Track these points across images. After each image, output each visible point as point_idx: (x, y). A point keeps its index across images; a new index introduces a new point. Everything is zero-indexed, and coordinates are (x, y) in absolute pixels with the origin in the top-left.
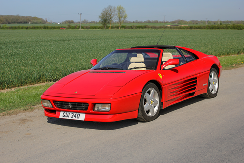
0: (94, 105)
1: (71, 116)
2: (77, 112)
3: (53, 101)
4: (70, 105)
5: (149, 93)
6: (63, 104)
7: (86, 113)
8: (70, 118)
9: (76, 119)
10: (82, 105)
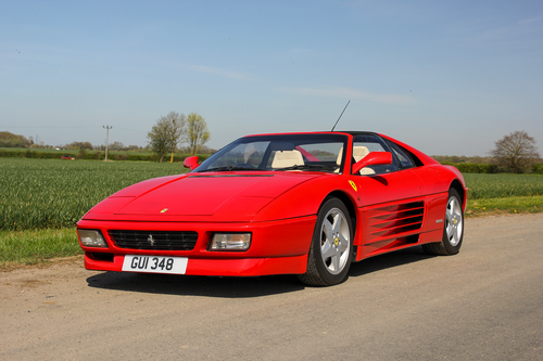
0: (211, 235)
1: (151, 265)
2: (166, 255)
3: (109, 231)
4: (151, 239)
5: (331, 219)
6: (134, 237)
7: (190, 257)
8: (149, 270)
9: (165, 271)
10: (181, 238)
